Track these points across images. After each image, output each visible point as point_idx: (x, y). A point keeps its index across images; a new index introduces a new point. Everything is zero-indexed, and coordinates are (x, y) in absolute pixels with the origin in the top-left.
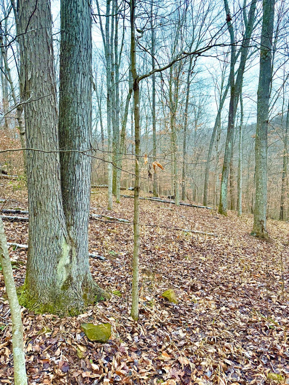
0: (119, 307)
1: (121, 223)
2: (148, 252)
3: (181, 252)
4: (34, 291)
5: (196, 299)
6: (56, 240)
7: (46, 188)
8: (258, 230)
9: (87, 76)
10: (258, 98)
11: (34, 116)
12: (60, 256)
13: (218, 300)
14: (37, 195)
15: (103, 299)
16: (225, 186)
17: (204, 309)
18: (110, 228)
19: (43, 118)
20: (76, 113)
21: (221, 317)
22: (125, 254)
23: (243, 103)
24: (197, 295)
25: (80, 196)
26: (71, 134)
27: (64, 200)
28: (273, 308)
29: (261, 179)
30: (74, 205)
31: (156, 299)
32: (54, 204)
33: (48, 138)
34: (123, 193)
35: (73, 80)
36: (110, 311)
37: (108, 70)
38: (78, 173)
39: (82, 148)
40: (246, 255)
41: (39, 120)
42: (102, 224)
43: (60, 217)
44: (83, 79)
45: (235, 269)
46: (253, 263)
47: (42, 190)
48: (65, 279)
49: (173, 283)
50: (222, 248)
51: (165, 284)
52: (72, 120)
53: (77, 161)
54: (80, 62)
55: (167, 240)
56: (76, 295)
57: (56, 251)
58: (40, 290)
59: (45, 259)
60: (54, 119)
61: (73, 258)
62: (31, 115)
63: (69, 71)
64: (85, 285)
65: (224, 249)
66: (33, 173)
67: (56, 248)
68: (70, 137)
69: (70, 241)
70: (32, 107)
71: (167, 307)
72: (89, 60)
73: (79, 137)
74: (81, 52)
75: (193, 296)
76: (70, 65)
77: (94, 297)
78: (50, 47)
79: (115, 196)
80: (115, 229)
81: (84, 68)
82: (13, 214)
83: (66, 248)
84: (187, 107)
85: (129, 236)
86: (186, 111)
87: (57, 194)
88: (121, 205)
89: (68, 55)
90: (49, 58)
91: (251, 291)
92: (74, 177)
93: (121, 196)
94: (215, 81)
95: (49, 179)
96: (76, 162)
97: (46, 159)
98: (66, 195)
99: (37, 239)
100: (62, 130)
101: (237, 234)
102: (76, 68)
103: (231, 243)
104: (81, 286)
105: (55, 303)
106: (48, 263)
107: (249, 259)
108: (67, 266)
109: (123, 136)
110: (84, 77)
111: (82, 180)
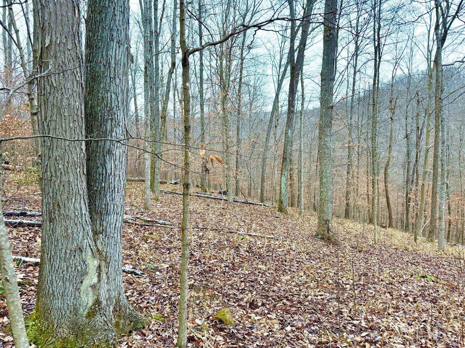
0: (161, 336)
1: (163, 227)
2: (197, 262)
3: (236, 261)
4: (48, 321)
5: (256, 318)
6: (80, 253)
7: (66, 185)
8: (324, 231)
9: (124, 46)
10: (322, 80)
11: (52, 92)
12: (84, 273)
13: (281, 318)
14: (55, 195)
15: (141, 326)
16: (285, 179)
17: (266, 330)
18: (147, 232)
19: (65, 95)
20: (108, 91)
21: (287, 340)
22: (168, 266)
23: (305, 84)
24: (257, 314)
25: (112, 195)
26: (101, 116)
27: (90, 201)
28: (345, 324)
29: (326, 172)
30: (103, 207)
31: (209, 322)
32: (77, 205)
33: (71, 121)
34: (162, 187)
35: (105, 50)
36: (150, 342)
37: (146, 38)
38: (110, 165)
39: (115, 134)
40: (311, 261)
41: (59, 98)
42: (137, 228)
43: (85, 222)
44: (118, 48)
45: (300, 279)
46: (319, 271)
47: (62, 188)
48: (90, 304)
49: (229, 300)
50: (283, 254)
51: (218, 302)
52: (103, 98)
53: (109, 150)
54: (115, 28)
55: (219, 246)
56: (106, 324)
57: (79, 268)
58: (56, 320)
59: (65, 279)
60: (79, 97)
61: (101, 275)
62: (49, 91)
63: (99, 38)
64: (118, 309)
65: (286, 255)
66: (50, 166)
67: (80, 263)
68: (99, 120)
69: (98, 253)
70: (50, 81)
71: (222, 331)
72: (125, 25)
73: (112, 120)
74: (115, 15)
75: (253, 315)
76: (101, 31)
77: (129, 325)
78: (76, 7)
79: (153, 191)
80: (154, 234)
81: (120, 36)
82: (17, 217)
83: (93, 264)
84: (240, 87)
85: (171, 243)
86: (239, 91)
87: (81, 193)
88: (161, 203)
89: (98, 18)
90: (75, 21)
91: (320, 305)
92: (104, 170)
93: (161, 191)
94: (273, 58)
95: (71, 174)
96: (106, 152)
97: (67, 148)
98: (93, 194)
99: (53, 253)
100: (89, 111)
101: (300, 236)
102: (109, 35)
103: (294, 247)
104: (113, 312)
105: (77, 336)
106: (68, 284)
107: (315, 265)
108: (93, 287)
109: (164, 118)
110: (119, 47)
111: (114, 175)
